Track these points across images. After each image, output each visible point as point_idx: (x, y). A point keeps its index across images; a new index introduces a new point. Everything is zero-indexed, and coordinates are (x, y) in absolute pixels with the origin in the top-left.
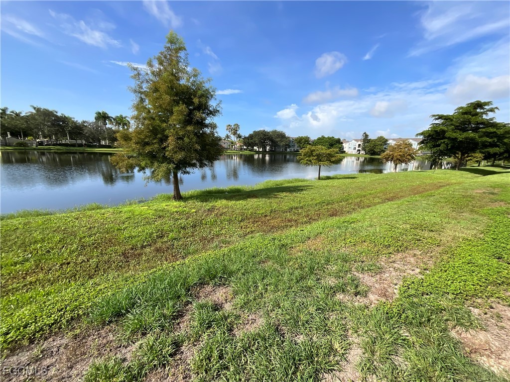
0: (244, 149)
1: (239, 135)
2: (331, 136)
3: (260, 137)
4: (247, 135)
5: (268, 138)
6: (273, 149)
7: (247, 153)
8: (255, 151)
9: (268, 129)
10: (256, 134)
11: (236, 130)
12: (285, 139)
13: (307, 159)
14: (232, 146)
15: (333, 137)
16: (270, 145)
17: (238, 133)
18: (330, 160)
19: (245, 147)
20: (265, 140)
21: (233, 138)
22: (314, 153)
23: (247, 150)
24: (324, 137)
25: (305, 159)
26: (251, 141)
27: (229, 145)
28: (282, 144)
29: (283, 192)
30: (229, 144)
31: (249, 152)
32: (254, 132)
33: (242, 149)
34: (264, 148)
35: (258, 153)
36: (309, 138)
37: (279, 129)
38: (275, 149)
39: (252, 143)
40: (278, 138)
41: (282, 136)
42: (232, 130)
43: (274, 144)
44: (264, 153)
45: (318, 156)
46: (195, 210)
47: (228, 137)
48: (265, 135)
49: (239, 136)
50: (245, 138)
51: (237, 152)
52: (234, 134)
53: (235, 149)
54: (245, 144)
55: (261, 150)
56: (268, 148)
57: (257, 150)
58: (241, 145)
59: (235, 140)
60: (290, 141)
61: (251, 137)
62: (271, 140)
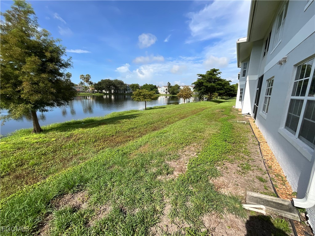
2: (151, 84)
3: (107, 84)
4: (97, 83)
6: (116, 92)
8: (103, 93)
9: (112, 79)
10: (103, 82)
11: (88, 79)
12: (123, 85)
13: (137, 97)
14: (86, 90)
15: (152, 85)
16: (114, 89)
17: (90, 81)
18: (151, 98)
19: (96, 91)
20: (110, 85)
21: (86, 84)
22: (142, 94)
24: (147, 85)
25: (137, 98)
26: (100, 86)
28: (121, 89)
29: (123, 119)
30: (83, 88)
31: (99, 94)
32: (102, 80)
33: (94, 92)
34: (110, 91)
35: (106, 94)
36: (138, 85)
37: (119, 79)
38: (117, 91)
40: (118, 85)
41: (121, 83)
42: (84, 79)
43: (116, 88)
44: (110, 94)
45: (144, 95)
46: (55, 139)
47: (82, 83)
48: (110, 83)
49: (91, 83)
50: (95, 84)
51: (90, 94)
52: (87, 82)
53: (88, 92)
54: (96, 89)
55: (108, 92)
56: (112, 91)
57: (105, 92)
58: (93, 89)
59: (88, 86)
60: (127, 87)
61: (100, 83)
62: (114, 86)
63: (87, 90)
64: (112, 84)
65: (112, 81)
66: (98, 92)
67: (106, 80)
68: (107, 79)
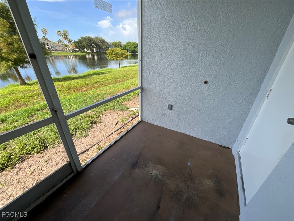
0: (77, 51)
1: (69, 39)
2: (134, 42)
3: (87, 42)
4: (77, 40)
5: (93, 43)
6: (99, 51)
7: (80, 54)
8: (85, 53)
10: (83, 39)
11: (66, 36)
12: (105, 43)
14: (66, 49)
16: (96, 48)
17: (68, 38)
19: (77, 50)
20: (91, 44)
21: (66, 42)
23: (79, 52)
24: (130, 42)
26: (81, 44)
27: (64, 48)
28: (104, 47)
31: (81, 53)
32: (81, 37)
33: (75, 51)
34: (92, 50)
35: (88, 53)
36: (121, 43)
39: (81, 46)
40: (100, 43)
41: (103, 41)
42: (62, 35)
43: (98, 47)
44: (93, 53)
47: (60, 41)
48: (90, 40)
49: (70, 41)
50: (75, 42)
51: (72, 53)
52: (65, 39)
53: (69, 51)
54: (77, 47)
55: (90, 51)
56: (95, 50)
57: (87, 52)
58: (73, 48)
59: (68, 44)
60: (109, 45)
61: (80, 41)
62: (96, 44)
63: (68, 49)
64: (93, 42)
65: (93, 38)
66: (80, 51)
67: (85, 37)
68: (87, 37)
